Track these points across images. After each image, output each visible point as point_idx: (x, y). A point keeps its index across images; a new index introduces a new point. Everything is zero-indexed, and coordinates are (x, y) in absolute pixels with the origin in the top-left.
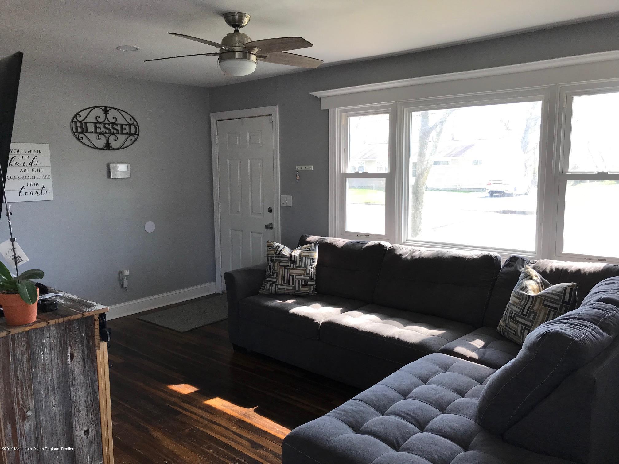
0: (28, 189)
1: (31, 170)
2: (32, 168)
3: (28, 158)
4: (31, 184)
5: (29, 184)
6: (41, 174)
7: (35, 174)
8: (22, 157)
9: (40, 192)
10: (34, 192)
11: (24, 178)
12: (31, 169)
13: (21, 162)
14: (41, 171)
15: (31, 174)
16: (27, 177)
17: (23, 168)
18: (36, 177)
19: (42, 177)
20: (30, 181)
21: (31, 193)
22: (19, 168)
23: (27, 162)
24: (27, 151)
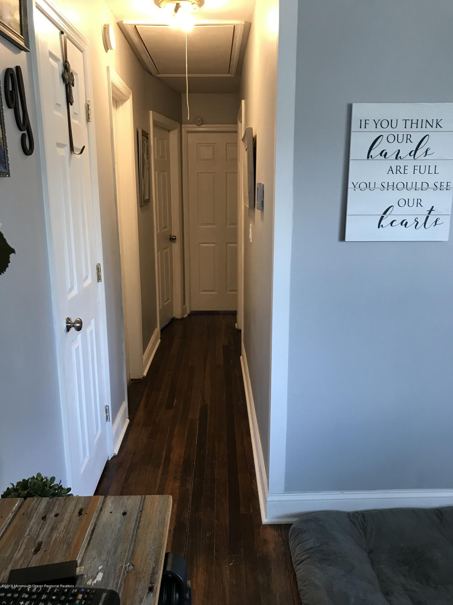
0: (397, 214)
1: (410, 170)
2: (415, 163)
3: (408, 139)
4: (407, 202)
5: (402, 203)
6: (431, 179)
7: (419, 178)
8: (396, 138)
9: (421, 221)
10: (411, 221)
11: (395, 187)
12: (410, 163)
13: (391, 150)
14: (432, 170)
15: (410, 178)
16: (400, 186)
17: (395, 164)
18: (419, 186)
19: (431, 185)
20: (405, 194)
21: (404, 223)
22: (385, 164)
23: (406, 148)
24: (408, 123)
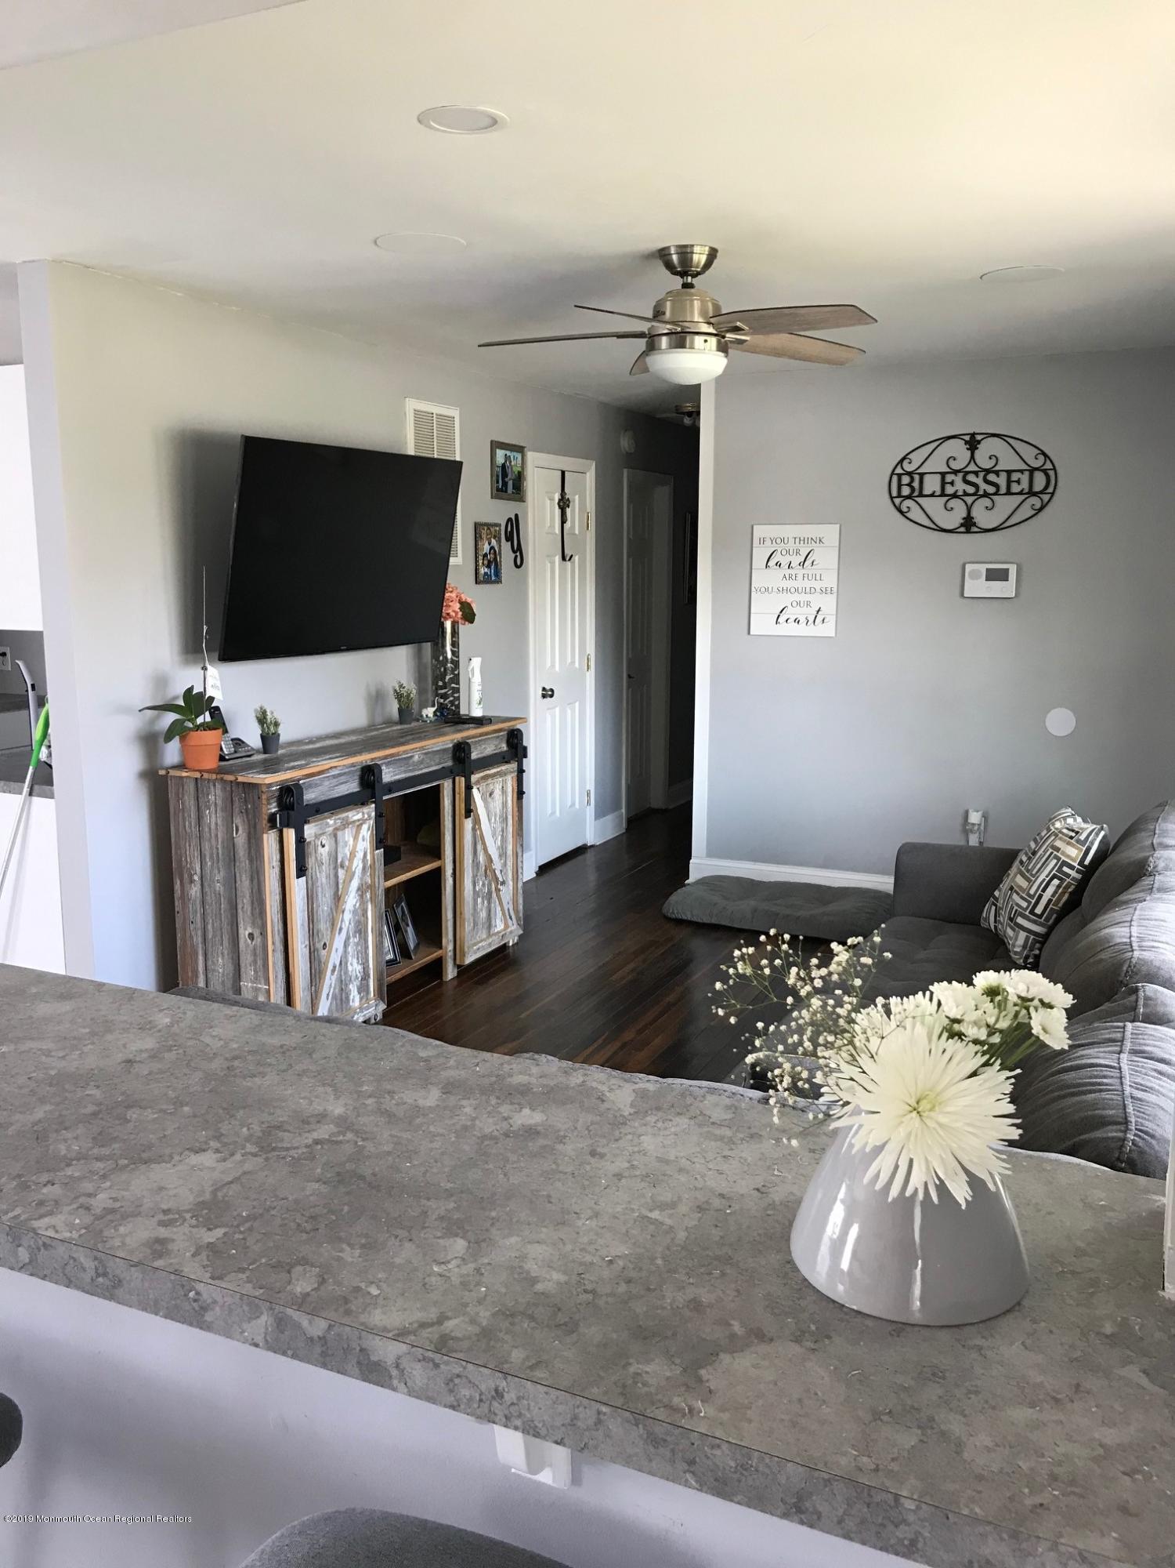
0: (791, 613)
1: (800, 577)
2: (804, 571)
3: (798, 553)
4: (798, 604)
5: (795, 604)
6: (818, 585)
7: (808, 584)
8: (788, 552)
9: (811, 619)
10: (802, 620)
11: (788, 590)
12: (800, 572)
13: (784, 562)
14: (818, 578)
15: (799, 583)
16: (793, 590)
17: (788, 572)
18: (808, 590)
19: (818, 590)
20: (796, 597)
21: (797, 621)
22: (780, 573)
23: (796, 560)
24: (797, 540)
